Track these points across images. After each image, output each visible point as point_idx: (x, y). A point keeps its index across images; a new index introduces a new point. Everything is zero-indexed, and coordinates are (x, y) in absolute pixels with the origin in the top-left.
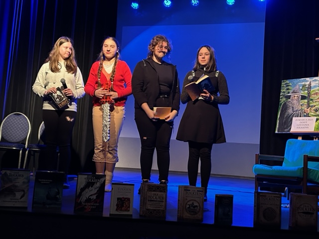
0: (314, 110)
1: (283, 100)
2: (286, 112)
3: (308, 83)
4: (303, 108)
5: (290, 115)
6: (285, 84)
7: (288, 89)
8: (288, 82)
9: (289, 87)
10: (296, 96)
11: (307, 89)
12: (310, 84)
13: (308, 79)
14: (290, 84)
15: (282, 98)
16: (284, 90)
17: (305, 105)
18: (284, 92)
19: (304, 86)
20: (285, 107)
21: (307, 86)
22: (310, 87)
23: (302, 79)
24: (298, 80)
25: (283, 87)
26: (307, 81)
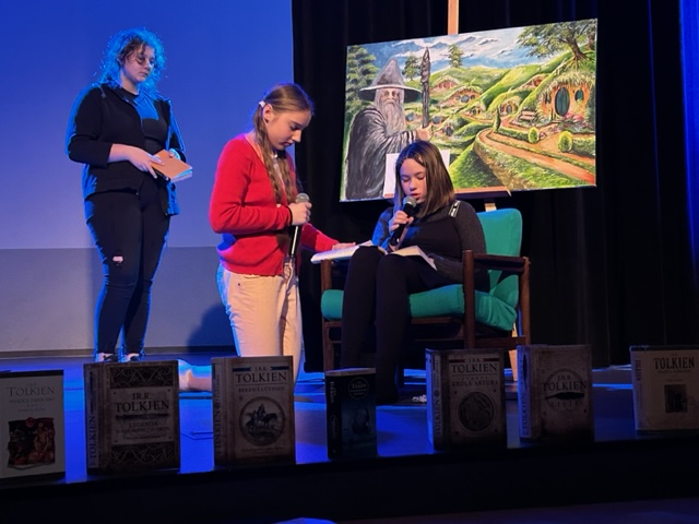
0: (442, 129)
1: (353, 105)
2: (364, 140)
3: (420, 54)
4: (412, 125)
5: (377, 147)
6: (357, 57)
7: (366, 72)
8: (365, 51)
9: (369, 66)
10: (390, 91)
11: (418, 71)
12: (426, 58)
13: (419, 42)
14: (372, 57)
15: (350, 99)
16: (357, 76)
17: (418, 117)
18: (355, 81)
19: (410, 62)
20: (363, 126)
21: (419, 63)
22: (426, 66)
23: (405, 42)
24: (394, 44)
25: (353, 65)
26: (418, 48)
